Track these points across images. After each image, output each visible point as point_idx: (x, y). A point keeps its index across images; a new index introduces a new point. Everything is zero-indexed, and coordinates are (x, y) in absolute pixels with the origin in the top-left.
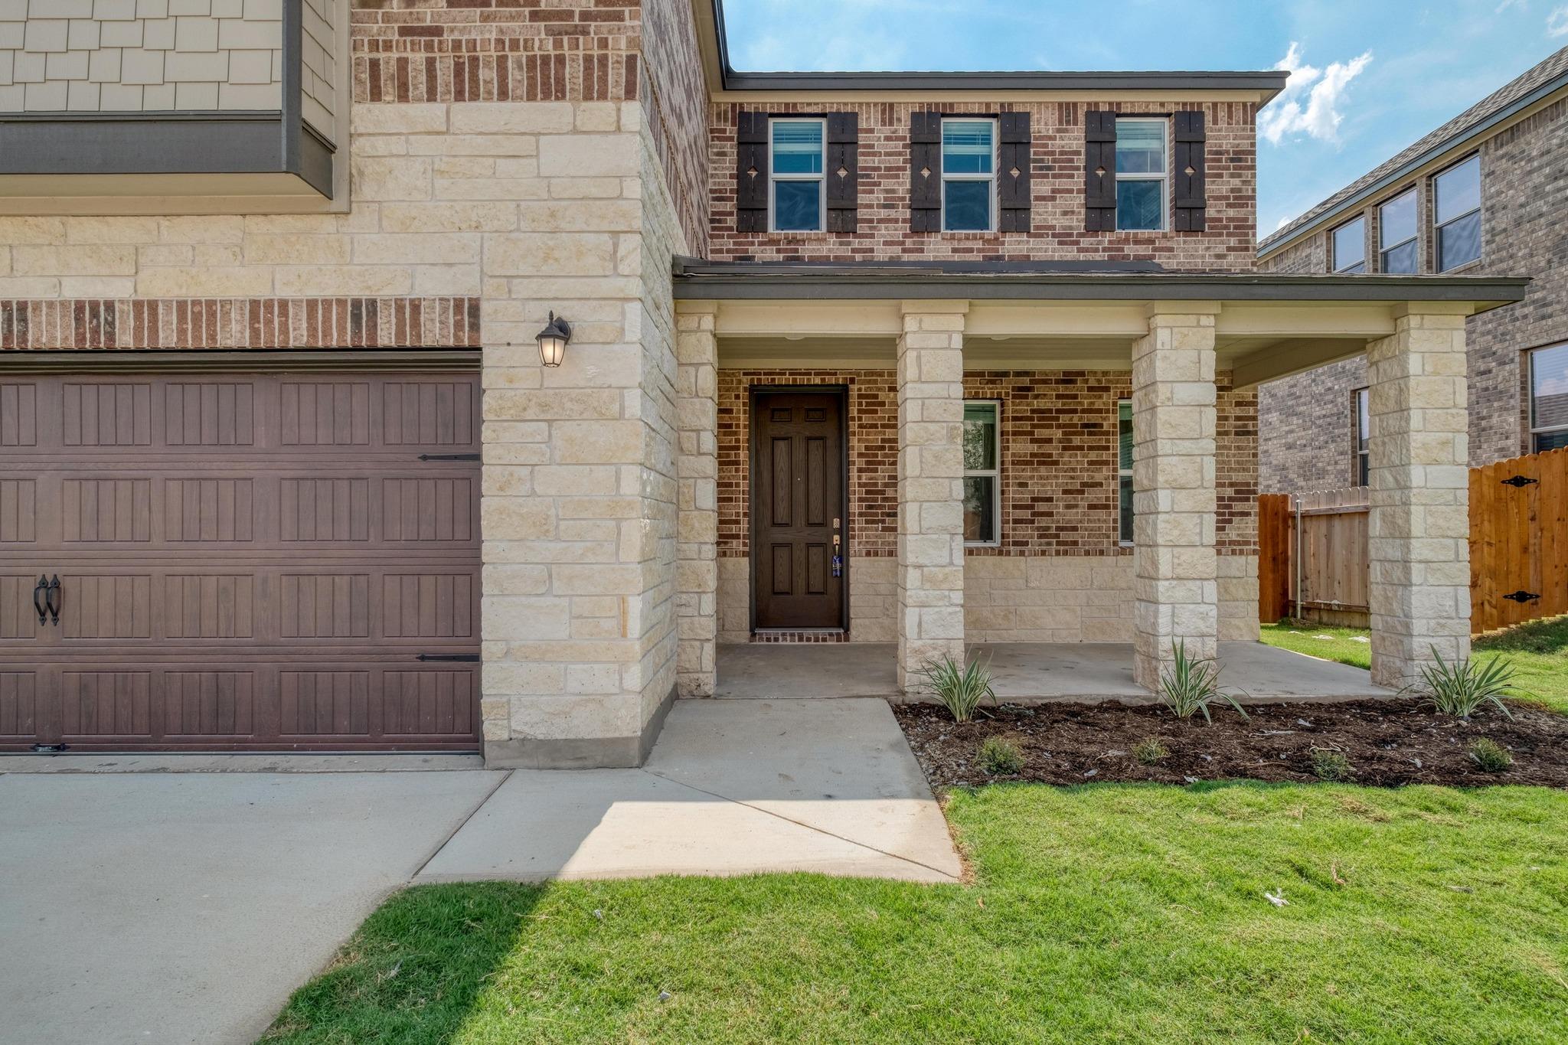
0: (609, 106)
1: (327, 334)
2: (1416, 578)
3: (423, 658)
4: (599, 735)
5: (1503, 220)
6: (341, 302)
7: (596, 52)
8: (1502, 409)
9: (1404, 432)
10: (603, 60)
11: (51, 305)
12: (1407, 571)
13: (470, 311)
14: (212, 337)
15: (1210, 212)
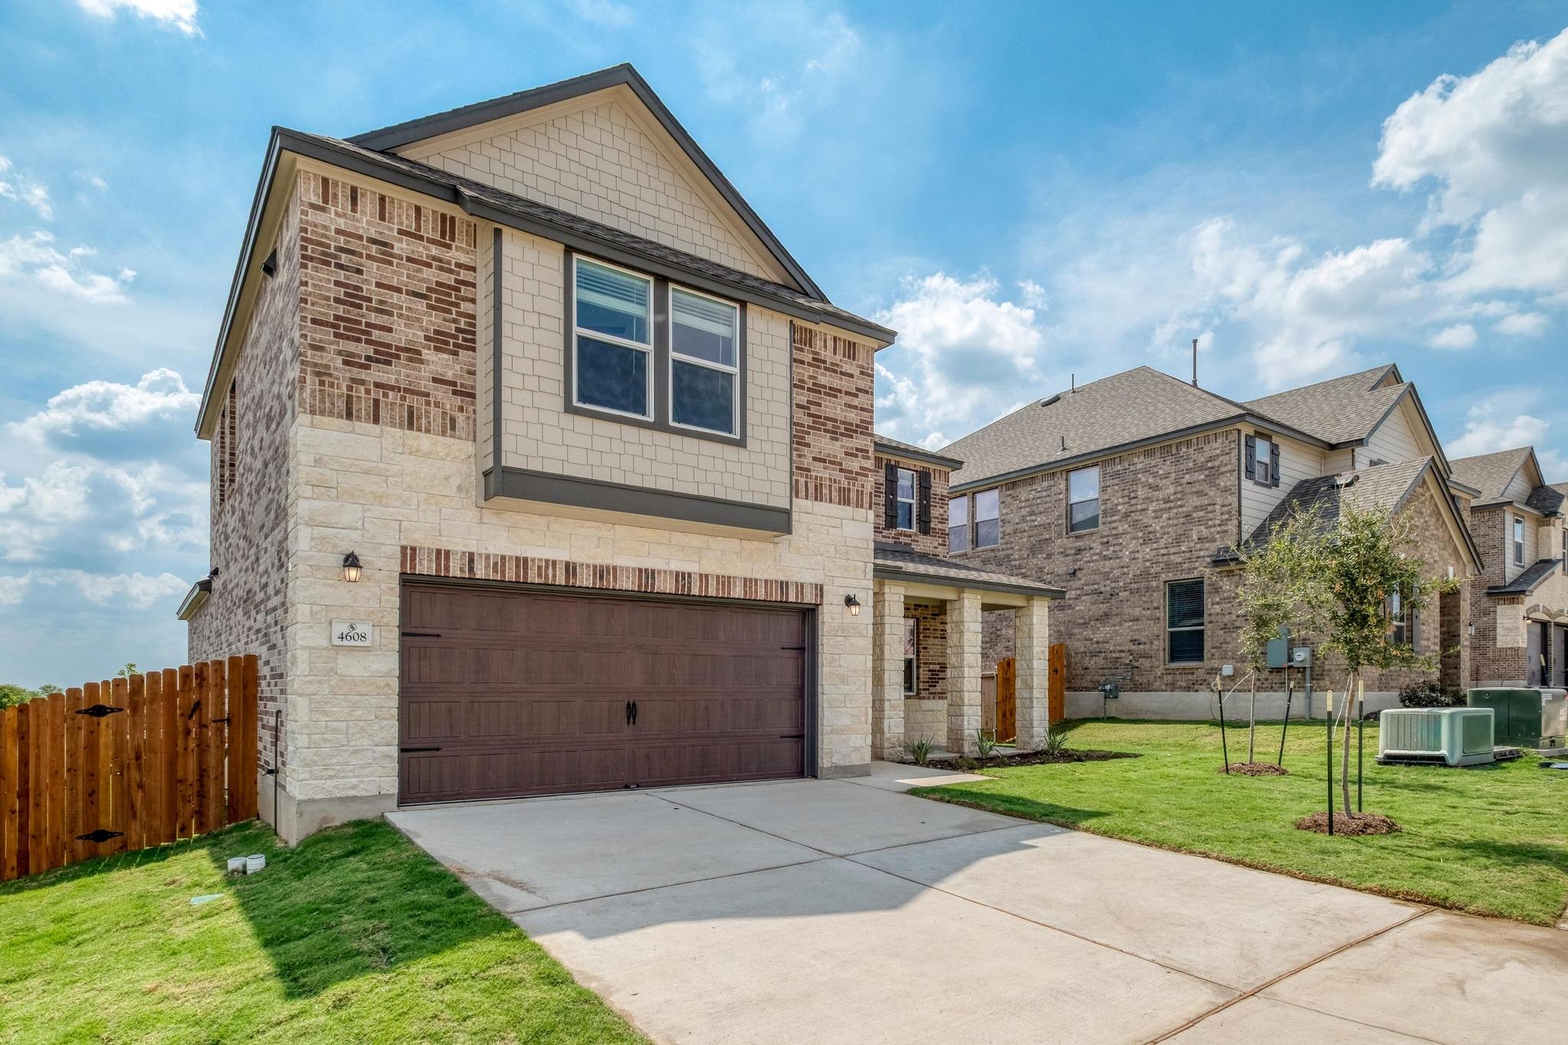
0: (864, 510)
1: (771, 595)
2: (1035, 704)
3: (782, 737)
4: (860, 763)
5: (1009, 529)
6: (776, 582)
7: (860, 489)
8: (1008, 626)
9: (1031, 647)
10: (862, 492)
11: (665, 572)
12: (1032, 702)
13: (820, 589)
14: (729, 593)
15: (932, 525)
